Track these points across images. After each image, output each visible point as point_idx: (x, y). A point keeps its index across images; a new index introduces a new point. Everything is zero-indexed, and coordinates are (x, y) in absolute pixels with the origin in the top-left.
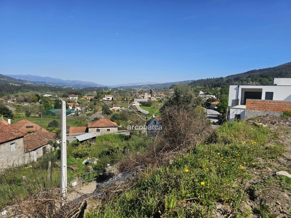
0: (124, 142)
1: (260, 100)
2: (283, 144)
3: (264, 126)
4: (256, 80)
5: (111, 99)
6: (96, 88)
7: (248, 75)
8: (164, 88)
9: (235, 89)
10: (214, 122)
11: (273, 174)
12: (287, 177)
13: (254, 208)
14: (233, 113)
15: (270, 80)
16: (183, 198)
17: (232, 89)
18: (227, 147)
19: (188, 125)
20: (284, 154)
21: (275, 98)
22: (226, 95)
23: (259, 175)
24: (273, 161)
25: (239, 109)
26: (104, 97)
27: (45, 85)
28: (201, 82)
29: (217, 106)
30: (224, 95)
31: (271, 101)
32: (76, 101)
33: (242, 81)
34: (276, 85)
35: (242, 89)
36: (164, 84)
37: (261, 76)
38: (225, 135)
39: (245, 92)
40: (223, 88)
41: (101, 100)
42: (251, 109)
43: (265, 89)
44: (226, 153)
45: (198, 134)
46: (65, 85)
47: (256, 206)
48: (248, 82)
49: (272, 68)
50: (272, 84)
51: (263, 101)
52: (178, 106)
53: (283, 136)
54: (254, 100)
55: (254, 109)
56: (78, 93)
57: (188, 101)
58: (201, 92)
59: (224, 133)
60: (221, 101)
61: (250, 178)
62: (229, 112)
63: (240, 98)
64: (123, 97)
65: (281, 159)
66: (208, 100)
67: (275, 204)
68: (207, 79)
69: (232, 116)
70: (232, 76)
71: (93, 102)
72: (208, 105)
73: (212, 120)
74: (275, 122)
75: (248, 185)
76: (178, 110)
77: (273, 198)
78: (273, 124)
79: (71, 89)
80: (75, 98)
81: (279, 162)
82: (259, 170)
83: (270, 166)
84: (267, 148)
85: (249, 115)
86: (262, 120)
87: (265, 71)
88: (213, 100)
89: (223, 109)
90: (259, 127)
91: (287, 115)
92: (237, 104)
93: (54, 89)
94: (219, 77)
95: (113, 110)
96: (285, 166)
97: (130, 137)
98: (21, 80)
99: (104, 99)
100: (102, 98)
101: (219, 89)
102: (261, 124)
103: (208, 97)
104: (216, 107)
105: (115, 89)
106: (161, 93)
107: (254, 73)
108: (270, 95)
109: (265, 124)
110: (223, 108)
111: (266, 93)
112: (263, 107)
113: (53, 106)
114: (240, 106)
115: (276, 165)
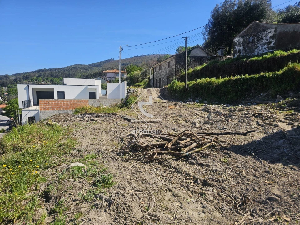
1: (53, 100)
2: (74, 138)
3: (58, 124)
4: (47, 79)
7: (39, 74)
9: (25, 89)
10: (3, 130)
11: (67, 168)
12: (78, 166)
14: (25, 116)
15: (61, 80)
17: (21, 89)
20: (76, 147)
21: (67, 97)
22: (15, 96)
23: (54, 174)
24: (67, 156)
25: (32, 110)
29: (4, 109)
31: (63, 100)
33: (32, 80)
34: (65, 85)
35: (33, 89)
37: (52, 76)
39: (37, 92)
40: (10, 87)
42: (45, 109)
43: (57, 89)
48: (39, 81)
49: (61, 68)
50: (63, 84)
51: (56, 101)
53: (74, 131)
54: (47, 100)
55: (48, 109)
60: (9, 104)
63: (31, 98)
65: (74, 152)
69: (25, 120)
70: (20, 74)
74: (68, 120)
75: (43, 188)
78: (66, 121)
81: (72, 155)
82: (54, 169)
84: (61, 145)
85: (43, 116)
86: (56, 119)
87: (55, 71)
90: (53, 126)
92: (29, 105)
94: (3, 75)
96: (77, 157)
102: (55, 123)
104: (4, 112)
107: (44, 72)
108: (62, 95)
109: (59, 123)
110: (13, 111)
111: (58, 92)
112: (57, 106)
114: (33, 107)
115: (70, 158)
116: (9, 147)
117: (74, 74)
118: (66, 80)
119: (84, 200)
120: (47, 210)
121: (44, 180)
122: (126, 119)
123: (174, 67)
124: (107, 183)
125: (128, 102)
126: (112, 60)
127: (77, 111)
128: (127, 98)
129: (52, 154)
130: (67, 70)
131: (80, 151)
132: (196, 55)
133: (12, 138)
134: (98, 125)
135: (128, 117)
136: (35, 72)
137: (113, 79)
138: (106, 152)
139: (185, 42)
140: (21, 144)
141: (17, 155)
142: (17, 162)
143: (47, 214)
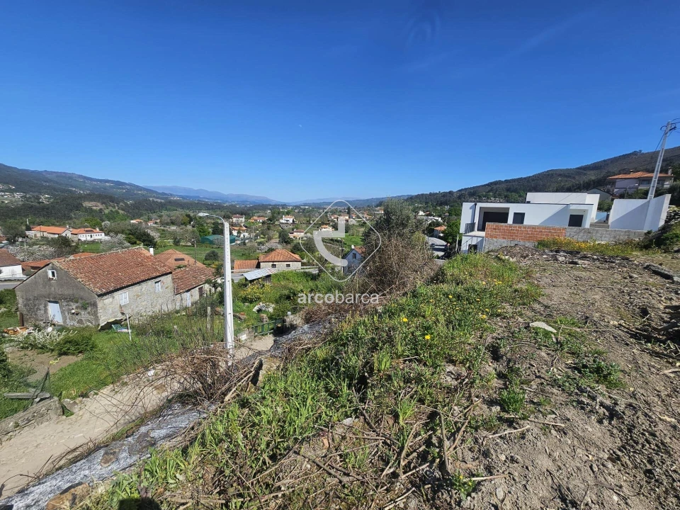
0: (311, 283)
1: (506, 224)
2: (538, 286)
4: (500, 195)
5: (291, 222)
6: (270, 205)
7: (490, 188)
8: (367, 206)
9: (470, 208)
10: (438, 256)
11: (525, 326)
12: (544, 329)
13: (498, 371)
14: (466, 242)
15: (520, 196)
16: (398, 357)
17: (467, 208)
18: (459, 289)
19: (403, 259)
20: (540, 299)
21: (526, 222)
22: (456, 217)
24: (524, 308)
25: (475, 236)
26: (282, 218)
27: (198, 200)
28: (420, 198)
30: (454, 217)
31: (521, 225)
32: (242, 224)
33: (480, 197)
34: (529, 202)
35: (481, 208)
36: (368, 200)
37: (508, 190)
38: (456, 272)
39: (485, 213)
40: (452, 206)
41: (277, 223)
42: (491, 236)
43: (514, 208)
44: (459, 297)
45: (417, 272)
46: (227, 201)
47: (501, 367)
48: (488, 198)
49: (525, 178)
50: (524, 201)
51: (510, 226)
52: (389, 231)
53: (538, 275)
54: (497, 224)
55: (496, 238)
56: (246, 213)
57: (403, 224)
58: (421, 213)
59: (455, 270)
60: (449, 226)
61: (493, 331)
62: (460, 242)
63: (476, 221)
64: (308, 219)
65: (536, 306)
66: (430, 224)
67: (528, 366)
68: (430, 193)
69: (465, 247)
70: (466, 189)
71: (266, 226)
72: (431, 231)
73: (436, 253)
74: (528, 256)
76: (389, 237)
77: (526, 358)
78: (525, 258)
79: (235, 206)
80: (241, 219)
81: (533, 310)
83: (521, 315)
84: (516, 291)
85: (487, 246)
86: (509, 252)
87: (514, 183)
88: (438, 224)
89: (452, 237)
90: (504, 261)
91: (544, 246)
92: (472, 230)
93: (211, 207)
94: (448, 191)
95: (294, 237)
96: (541, 315)
97: (319, 275)
98: (165, 194)
99: (281, 221)
100: (278, 220)
101: (447, 208)
102: (507, 257)
103: (431, 219)
104: (442, 235)
105: (297, 207)
106: (363, 214)
107: (498, 186)
108: (519, 218)
109: (513, 258)
110: (451, 235)
111: (515, 214)
112: (509, 234)
113: (210, 230)
114: (476, 233)
115: (529, 313)
118: (530, 196)
122: (657, 273)
124: (605, 377)
125: (667, 239)
127: (542, 244)
128: (664, 229)
130: (533, 180)
131: (547, 307)
134: (584, 273)
135: (665, 269)
136: (485, 185)
137: (630, 192)
138: (603, 323)
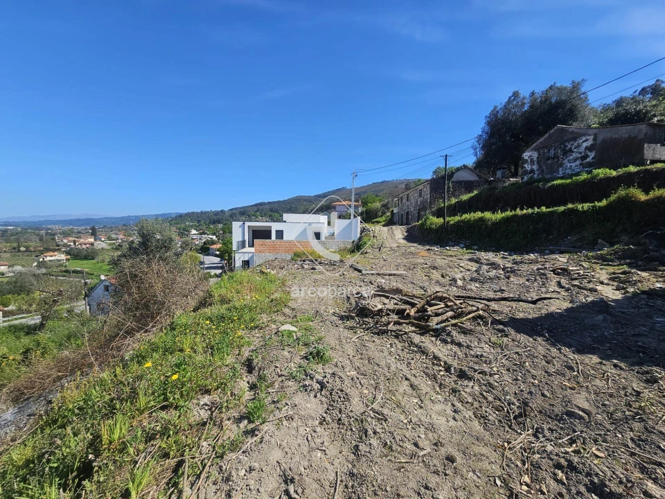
1: (270, 240)
3: (273, 272)
4: (265, 215)
7: (256, 208)
9: (240, 227)
10: (216, 274)
11: (276, 331)
13: (251, 383)
14: (239, 259)
15: (280, 216)
16: (142, 412)
17: (236, 226)
20: (290, 304)
21: (285, 238)
22: (228, 235)
23: (262, 337)
24: (278, 314)
25: (246, 253)
28: (192, 216)
29: (218, 250)
31: (281, 240)
33: (249, 216)
34: (285, 222)
35: (249, 227)
37: (271, 210)
39: (253, 231)
40: (225, 224)
42: (260, 252)
43: (275, 227)
48: (256, 217)
49: (282, 201)
50: (282, 221)
51: (273, 242)
53: (290, 282)
54: (263, 240)
55: (263, 252)
58: (194, 232)
60: (224, 244)
63: (246, 238)
65: (287, 311)
66: (205, 243)
67: (274, 368)
69: (239, 264)
70: (236, 209)
72: (206, 250)
74: (284, 267)
75: (246, 354)
77: (273, 362)
78: (282, 269)
81: (284, 315)
82: (261, 331)
84: (272, 300)
85: (258, 261)
86: (270, 265)
87: (274, 205)
88: (213, 243)
89: (227, 254)
90: (267, 274)
92: (244, 247)
96: (289, 317)
97: (42, 325)
101: (220, 226)
102: (269, 270)
103: (205, 238)
104: (218, 253)
107: (263, 207)
108: (280, 234)
109: (273, 270)
110: (227, 252)
111: (276, 231)
112: (274, 249)
114: (248, 249)
115: (281, 318)
116: (217, 298)
117: (296, 208)
118: (286, 216)
119: (292, 377)
120: (248, 383)
121: (249, 344)
122: (356, 269)
123: (429, 196)
124: (322, 357)
125: (361, 245)
126: (343, 188)
127: (297, 255)
128: (360, 239)
129: (262, 311)
130: (288, 203)
131: (293, 309)
132: (461, 179)
133: (221, 287)
134: (319, 276)
135: (359, 267)
136: (251, 206)
137: (344, 214)
138: (326, 314)
139: (444, 162)
140: (229, 296)
141: (223, 309)
142: (222, 318)
143: (247, 389)
